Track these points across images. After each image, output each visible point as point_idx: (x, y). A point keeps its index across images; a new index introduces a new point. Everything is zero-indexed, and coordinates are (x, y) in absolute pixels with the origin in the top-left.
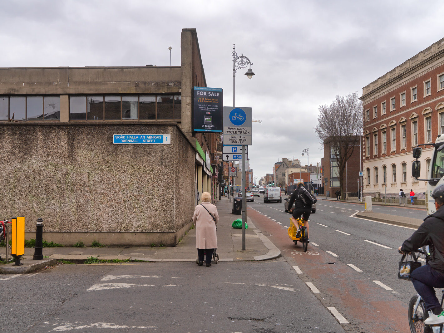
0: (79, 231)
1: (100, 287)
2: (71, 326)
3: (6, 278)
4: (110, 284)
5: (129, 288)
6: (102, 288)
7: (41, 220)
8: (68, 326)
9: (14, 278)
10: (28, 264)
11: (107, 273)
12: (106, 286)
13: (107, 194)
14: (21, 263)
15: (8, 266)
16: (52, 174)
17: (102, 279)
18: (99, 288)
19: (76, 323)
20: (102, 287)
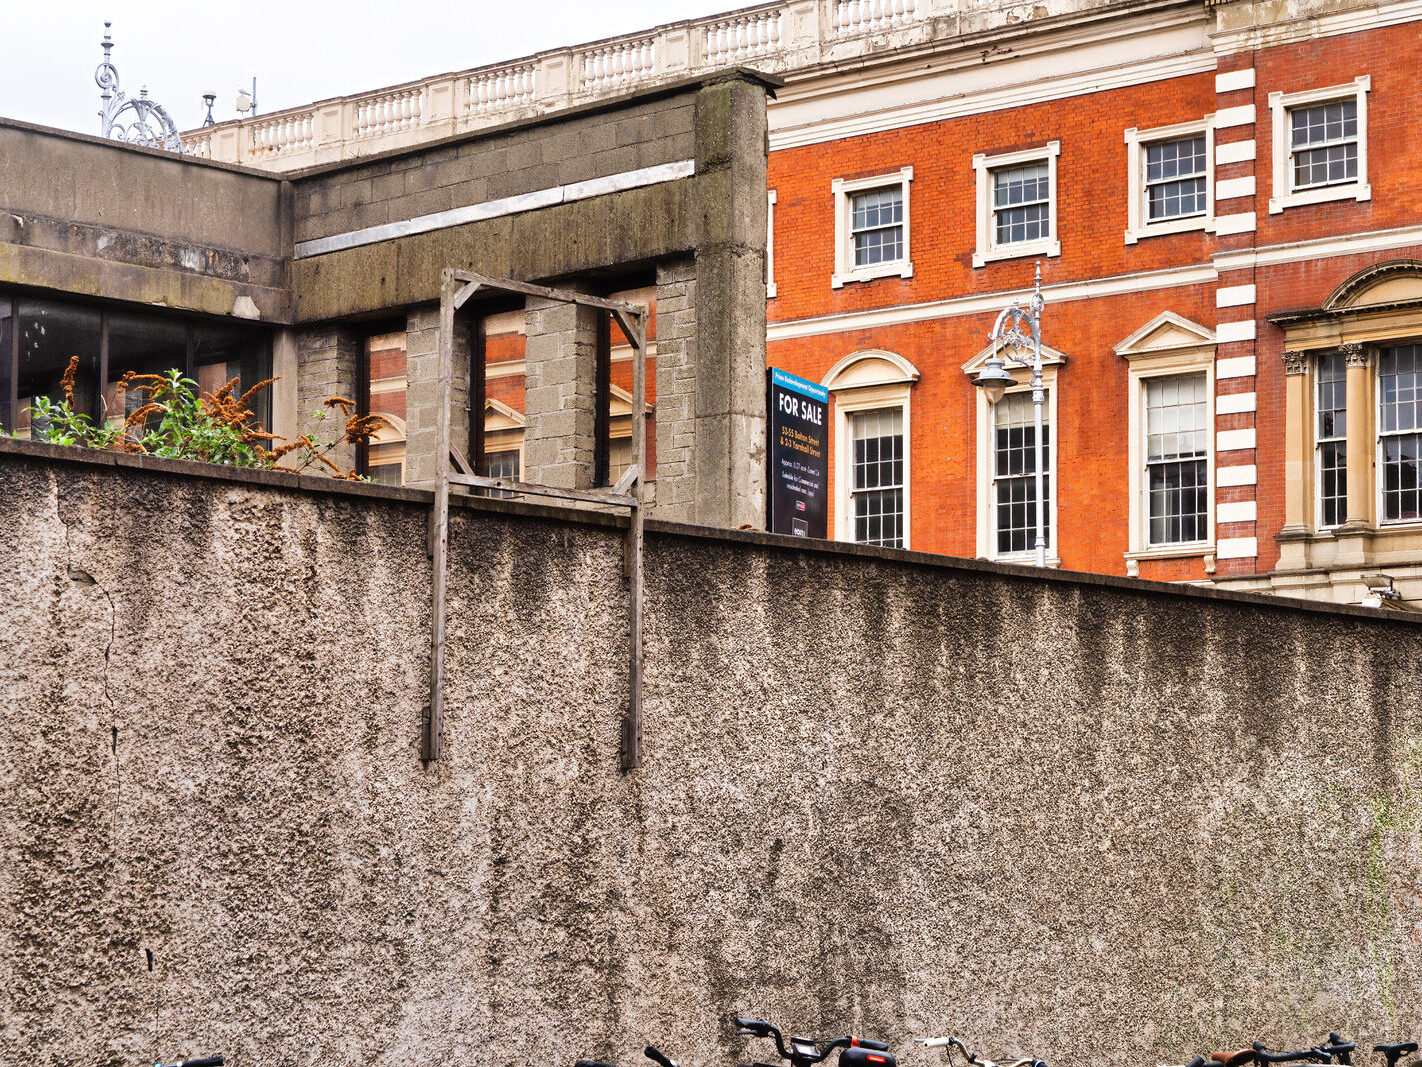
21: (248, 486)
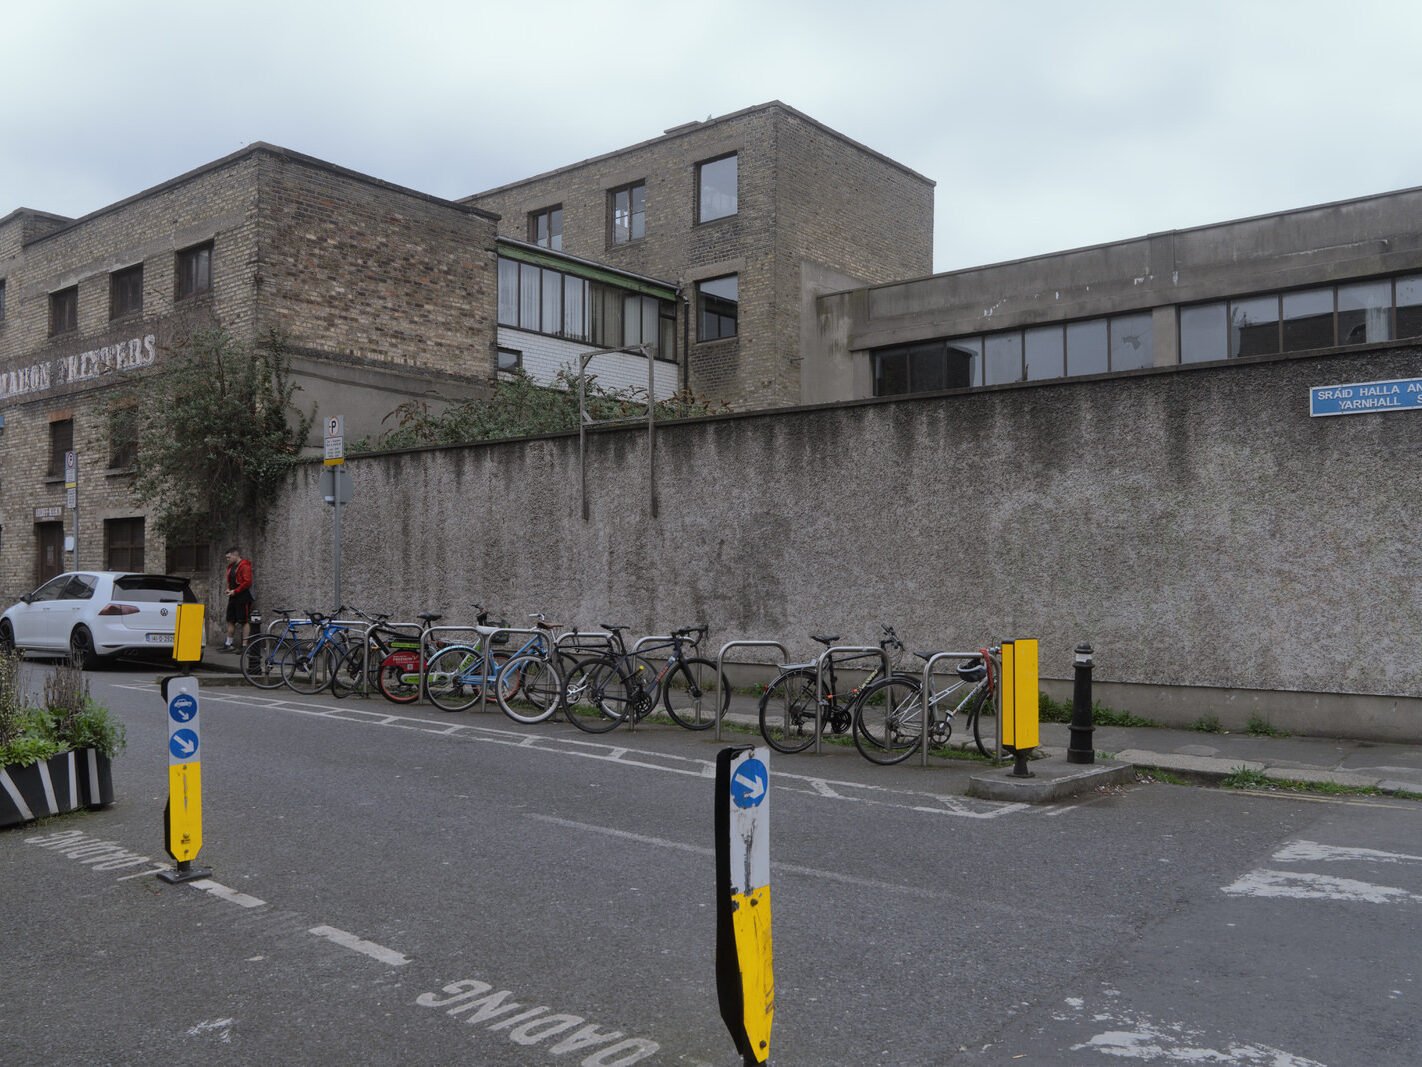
0: (1206, 684)
1: (1271, 884)
2: (1158, 1041)
3: (986, 811)
4: (1308, 877)
5: (1384, 904)
6: (1277, 888)
7: (1086, 650)
8: (1146, 1036)
9: (1006, 816)
10: (1050, 776)
11: (1298, 830)
12: (1291, 883)
13: (1292, 575)
14: (1029, 770)
15: (995, 776)
16: (1123, 517)
17: (1278, 851)
18: (1266, 887)
19: (1177, 1028)
20: (1277, 884)
21: (534, 440)
